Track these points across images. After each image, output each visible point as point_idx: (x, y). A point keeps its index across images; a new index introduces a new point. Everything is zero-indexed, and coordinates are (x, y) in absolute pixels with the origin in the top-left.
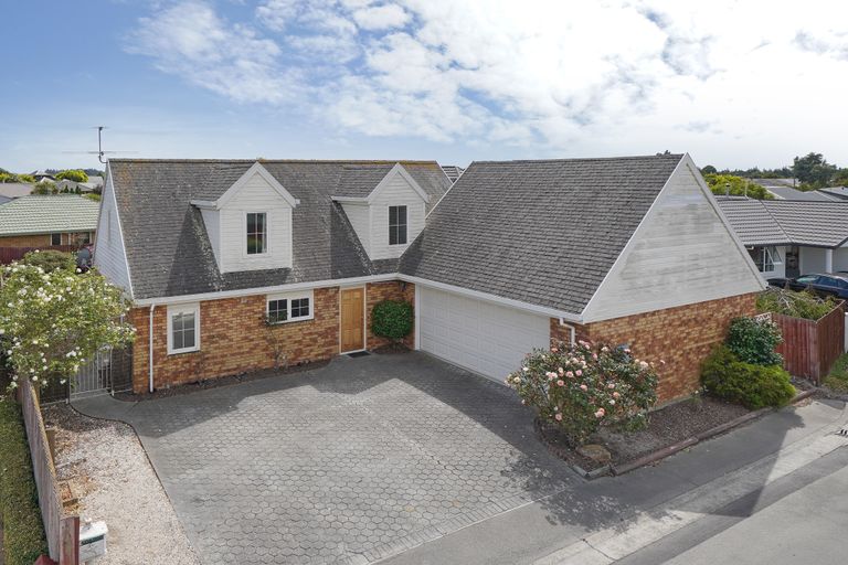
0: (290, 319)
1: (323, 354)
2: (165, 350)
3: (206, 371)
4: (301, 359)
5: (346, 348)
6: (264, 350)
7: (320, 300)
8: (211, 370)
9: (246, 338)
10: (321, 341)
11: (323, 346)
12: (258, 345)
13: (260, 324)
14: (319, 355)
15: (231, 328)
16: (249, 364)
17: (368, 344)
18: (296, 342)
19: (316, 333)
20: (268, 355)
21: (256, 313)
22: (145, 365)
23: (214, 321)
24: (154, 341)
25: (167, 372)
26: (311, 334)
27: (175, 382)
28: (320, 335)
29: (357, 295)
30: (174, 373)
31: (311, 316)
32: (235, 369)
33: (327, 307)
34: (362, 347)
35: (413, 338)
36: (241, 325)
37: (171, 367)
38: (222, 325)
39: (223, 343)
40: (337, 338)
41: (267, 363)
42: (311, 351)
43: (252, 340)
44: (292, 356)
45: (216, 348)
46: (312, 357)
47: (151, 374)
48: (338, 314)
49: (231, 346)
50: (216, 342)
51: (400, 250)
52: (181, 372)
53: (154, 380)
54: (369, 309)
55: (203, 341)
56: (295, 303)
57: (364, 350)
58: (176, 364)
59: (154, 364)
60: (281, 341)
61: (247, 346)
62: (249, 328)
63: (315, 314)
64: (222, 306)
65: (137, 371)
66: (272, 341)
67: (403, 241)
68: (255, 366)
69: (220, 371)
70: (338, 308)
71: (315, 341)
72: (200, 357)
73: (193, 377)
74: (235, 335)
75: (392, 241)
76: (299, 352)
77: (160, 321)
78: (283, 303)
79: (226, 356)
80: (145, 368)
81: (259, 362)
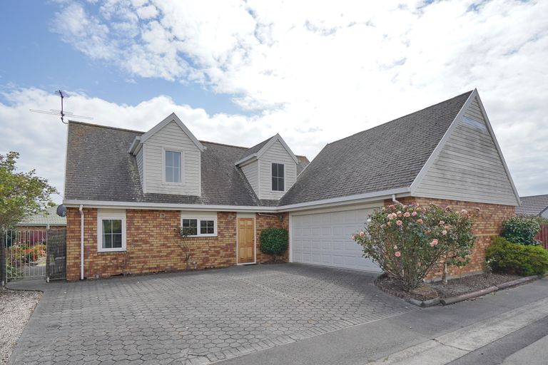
0: (199, 234)
1: (224, 263)
2: (96, 247)
3: (131, 268)
4: (208, 265)
5: (242, 260)
6: (179, 255)
7: (222, 222)
8: (135, 268)
9: (164, 245)
10: (223, 253)
11: (225, 257)
12: (173, 251)
13: (175, 236)
14: (222, 263)
15: (152, 236)
16: (166, 265)
17: (257, 259)
18: (204, 252)
19: (219, 247)
20: (182, 259)
21: (172, 226)
22: (77, 258)
23: (138, 228)
24: (85, 240)
25: (97, 265)
26: (215, 247)
27: (103, 274)
28: (222, 249)
29: (249, 223)
30: (103, 267)
31: (215, 234)
32: (155, 268)
33: (227, 229)
34: (252, 260)
35: (288, 254)
36: (160, 234)
37: (101, 262)
38: (145, 233)
39: (146, 247)
40: (235, 252)
41: (181, 265)
42: (216, 259)
43: (169, 247)
44: (201, 262)
45: (139, 250)
46: (216, 264)
47: (82, 265)
48: (235, 234)
49: (152, 250)
50: (140, 246)
51: (279, 195)
52: (109, 267)
53: (85, 271)
54: (258, 234)
55: (128, 244)
56: (203, 223)
57: (255, 263)
58: (105, 259)
59: (85, 257)
60: (192, 250)
61: (165, 251)
62: (166, 238)
63: (219, 233)
64: (144, 217)
65: (70, 262)
66: (185, 249)
67: (282, 189)
68: (171, 267)
69: (142, 269)
70: (235, 230)
71: (218, 252)
72: (127, 256)
73: (119, 271)
74: (156, 242)
75: (274, 188)
76: (206, 260)
77: (91, 224)
78: (194, 222)
79: (147, 257)
80: (76, 261)
81: (175, 264)
